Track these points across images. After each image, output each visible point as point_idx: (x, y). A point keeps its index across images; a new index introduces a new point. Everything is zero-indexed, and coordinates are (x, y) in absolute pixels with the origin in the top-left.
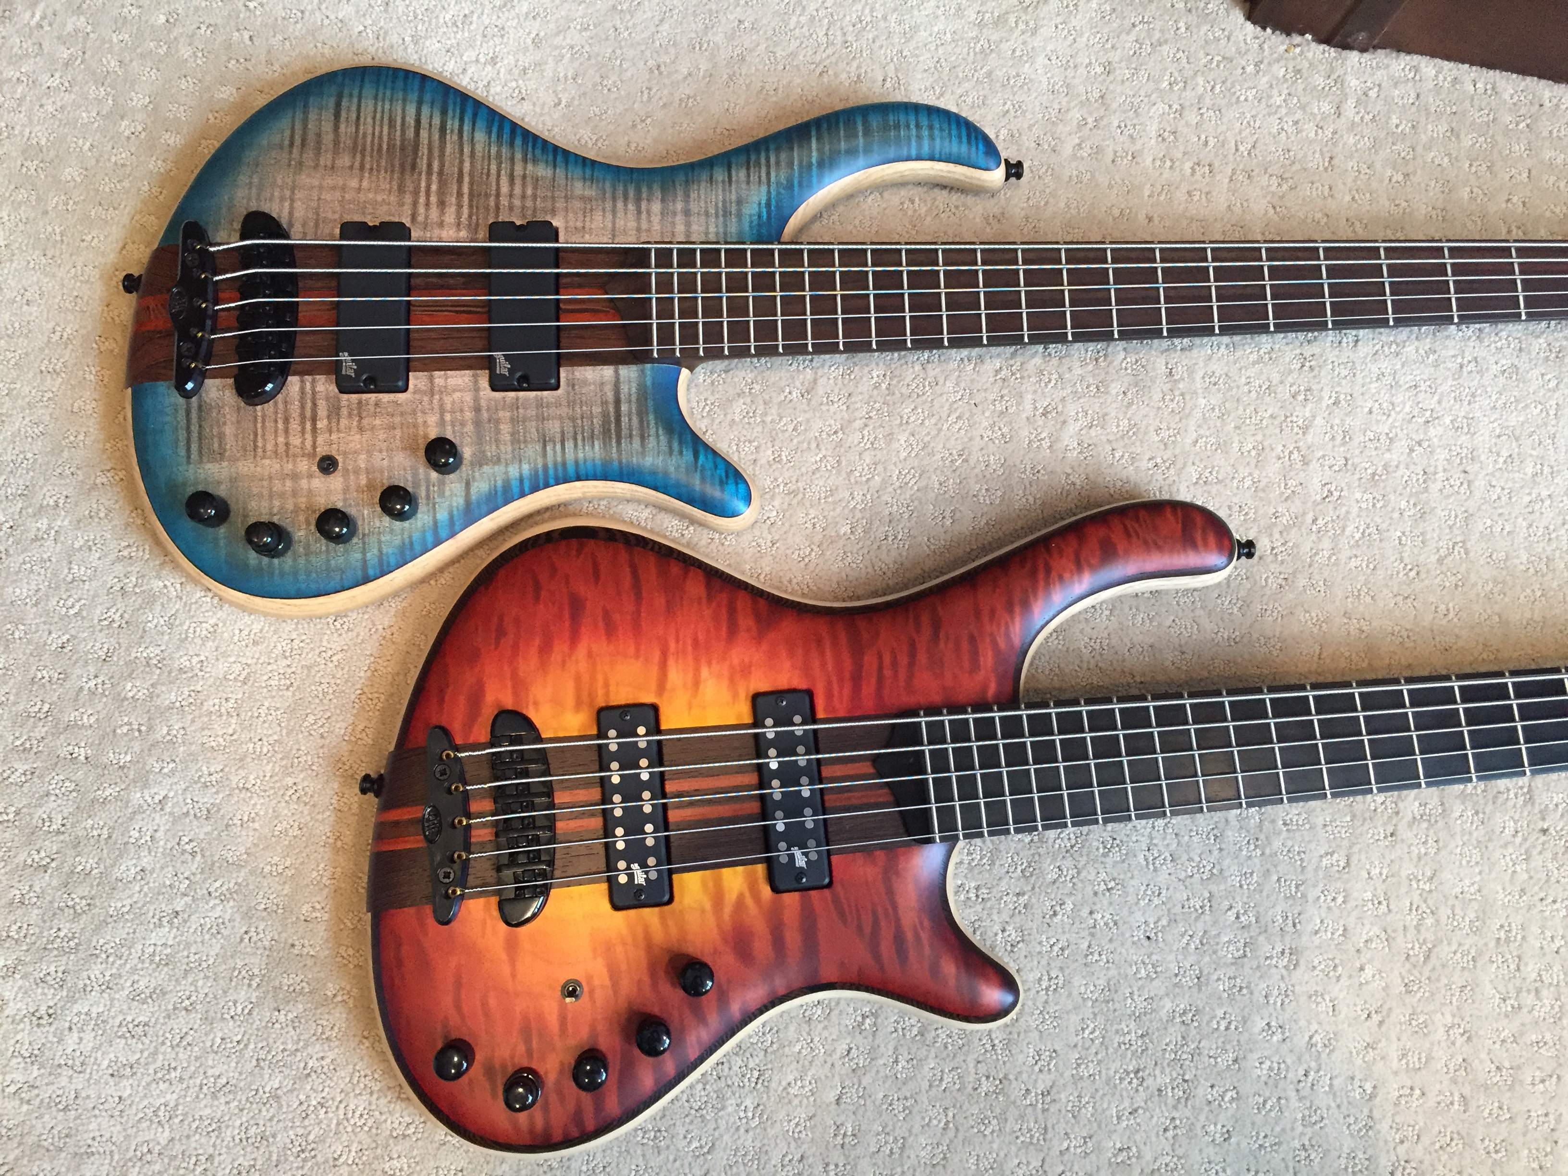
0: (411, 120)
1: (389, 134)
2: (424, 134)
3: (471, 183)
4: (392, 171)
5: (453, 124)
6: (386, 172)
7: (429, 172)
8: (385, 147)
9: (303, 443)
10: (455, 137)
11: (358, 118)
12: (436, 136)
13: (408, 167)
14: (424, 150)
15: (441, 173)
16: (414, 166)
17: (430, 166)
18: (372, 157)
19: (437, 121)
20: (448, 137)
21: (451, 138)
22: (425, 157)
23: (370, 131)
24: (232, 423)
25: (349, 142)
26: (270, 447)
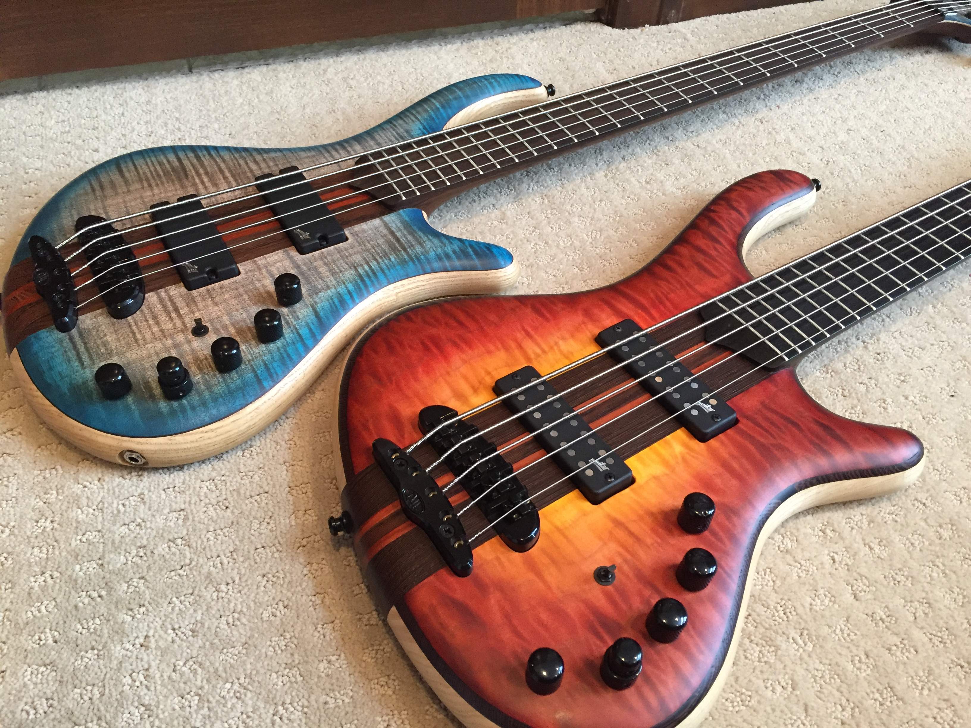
0: (173, 160)
1: (162, 168)
2: (186, 163)
4: (173, 181)
6: (168, 183)
7: (199, 175)
9: (174, 325)
10: (207, 157)
11: (136, 168)
13: (183, 178)
14: (189, 168)
15: (207, 173)
16: (186, 176)
17: (197, 172)
18: (154, 180)
20: (202, 158)
22: (192, 170)
23: (147, 171)
24: (111, 333)
25: (135, 179)
26: (148, 336)
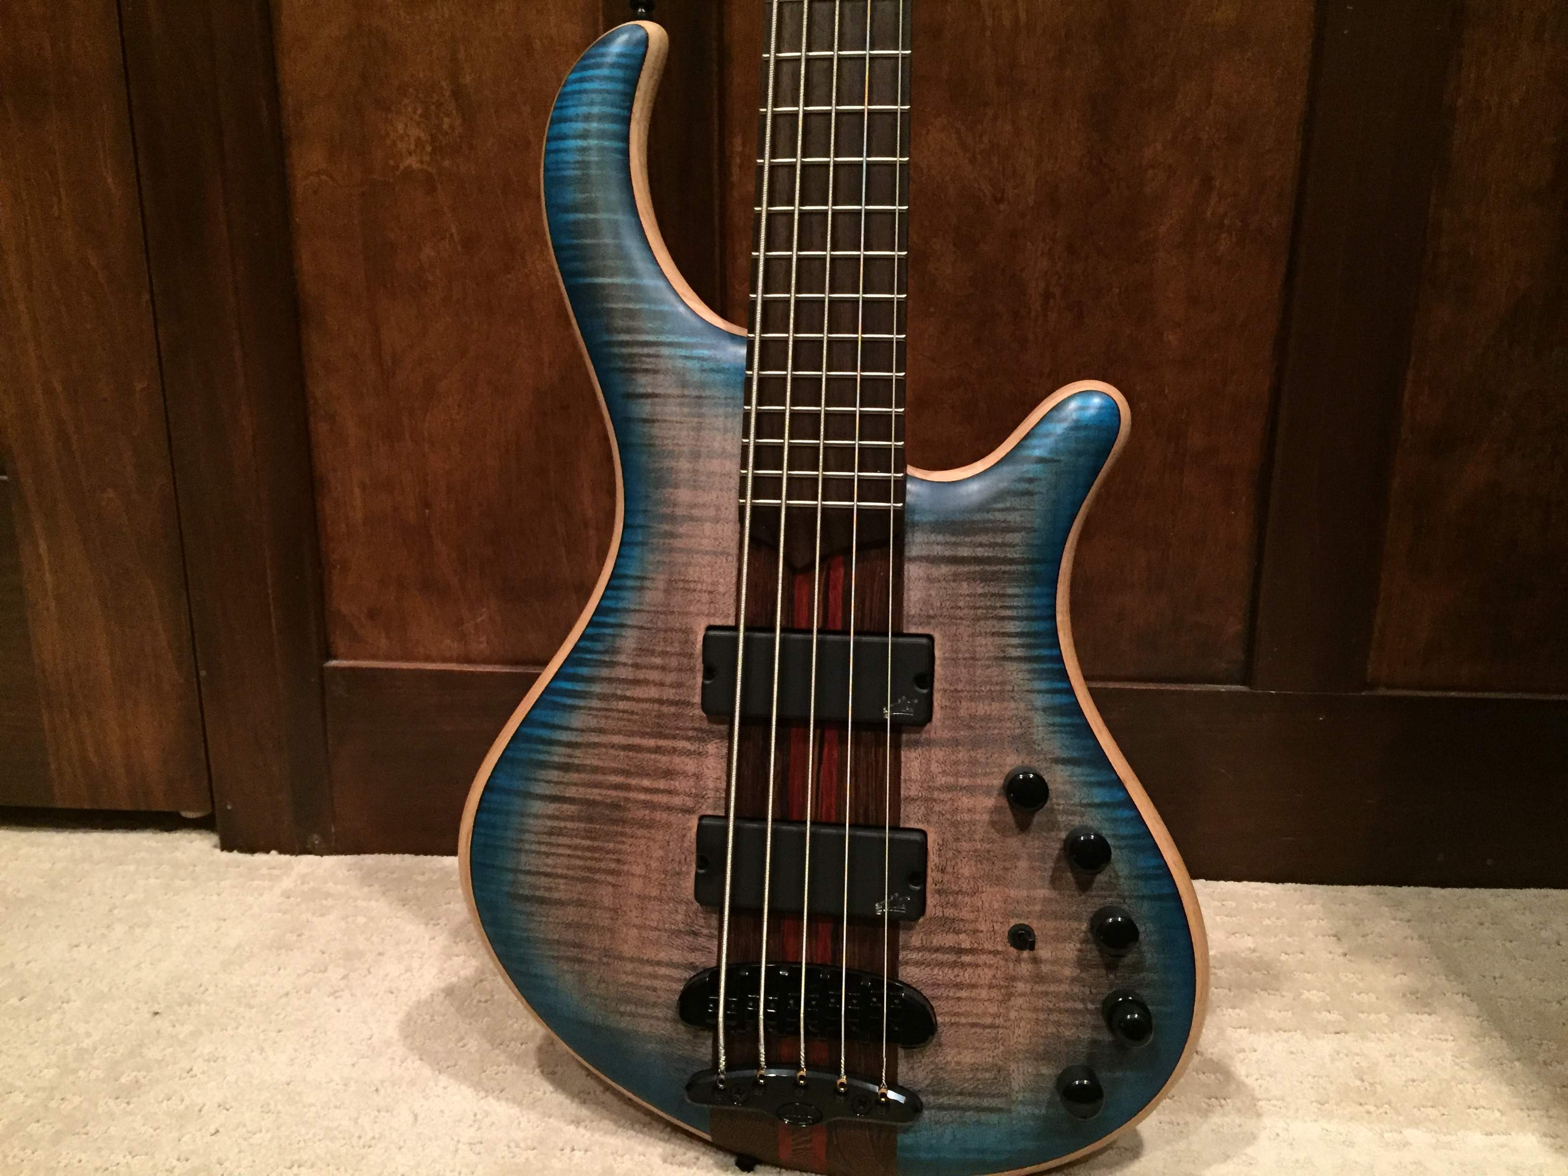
0: (551, 808)
1: (571, 836)
2: (571, 792)
3: (643, 735)
4: (623, 834)
5: (558, 755)
6: (623, 843)
7: (627, 788)
8: (588, 843)
9: (989, 967)
10: (578, 752)
11: (547, 875)
12: (574, 776)
13: (617, 814)
14: (594, 794)
15: (626, 773)
16: (615, 806)
17: (617, 787)
18: (600, 860)
19: (554, 775)
20: (577, 761)
21: (580, 757)
22: (604, 792)
23: (564, 861)
24: (959, 1053)
25: (579, 887)
26: (993, 1008)
